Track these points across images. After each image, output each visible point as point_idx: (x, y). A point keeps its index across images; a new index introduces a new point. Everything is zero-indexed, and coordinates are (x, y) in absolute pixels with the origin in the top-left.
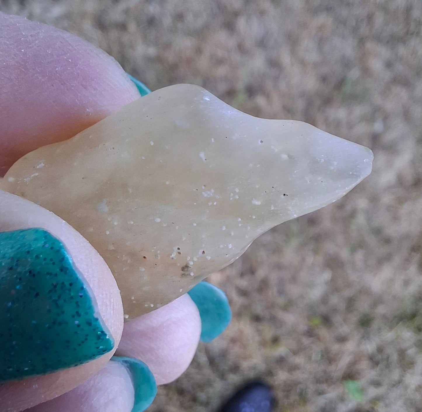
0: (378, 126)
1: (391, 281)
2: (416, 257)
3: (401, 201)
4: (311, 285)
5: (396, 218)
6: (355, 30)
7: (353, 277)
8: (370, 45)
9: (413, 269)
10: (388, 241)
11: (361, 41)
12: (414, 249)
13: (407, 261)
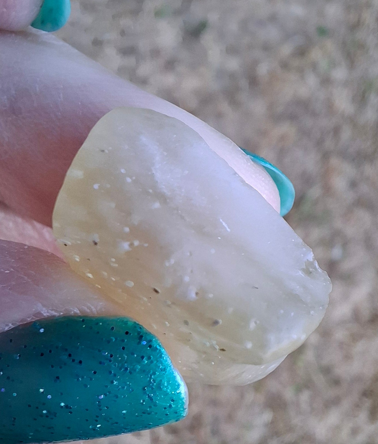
0: (336, 252)
1: (337, 428)
2: (368, 403)
3: (355, 338)
4: (248, 427)
5: (348, 357)
6: (319, 143)
7: (296, 420)
8: (334, 161)
9: (363, 416)
10: (336, 382)
11: (326, 156)
12: (366, 394)
13: (357, 406)
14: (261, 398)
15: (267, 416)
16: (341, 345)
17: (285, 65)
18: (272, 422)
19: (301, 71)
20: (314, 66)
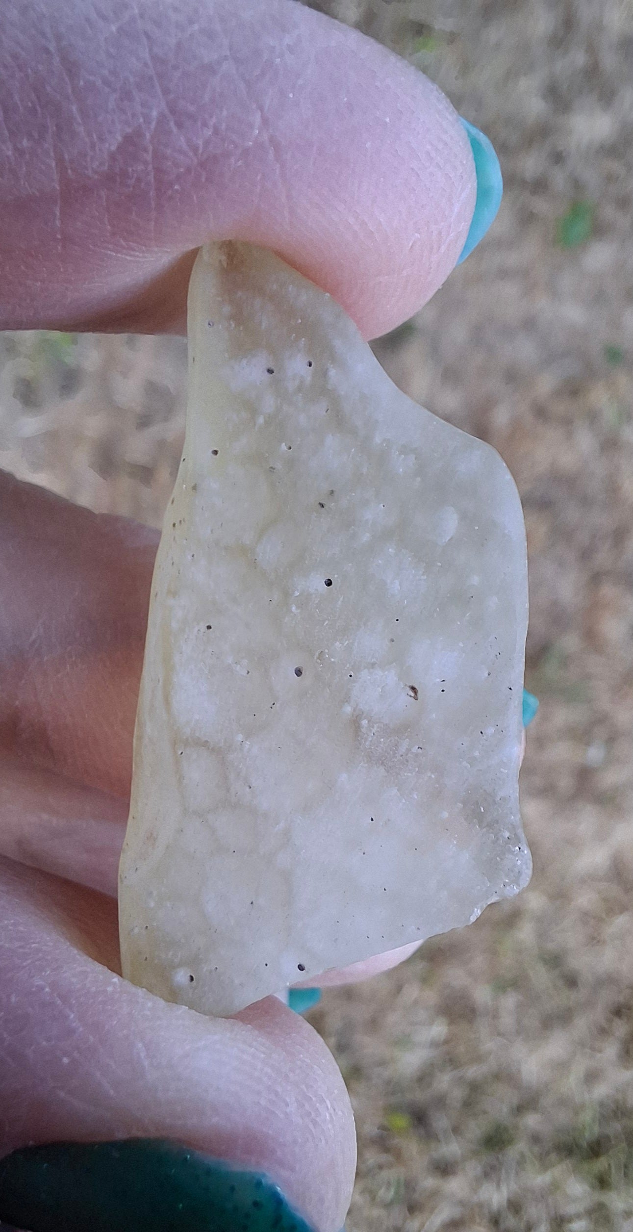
14: (431, 997)
15: (439, 1030)
16: (585, 916)
17: (541, 413)
18: (446, 1042)
19: (567, 422)
20: (593, 417)
